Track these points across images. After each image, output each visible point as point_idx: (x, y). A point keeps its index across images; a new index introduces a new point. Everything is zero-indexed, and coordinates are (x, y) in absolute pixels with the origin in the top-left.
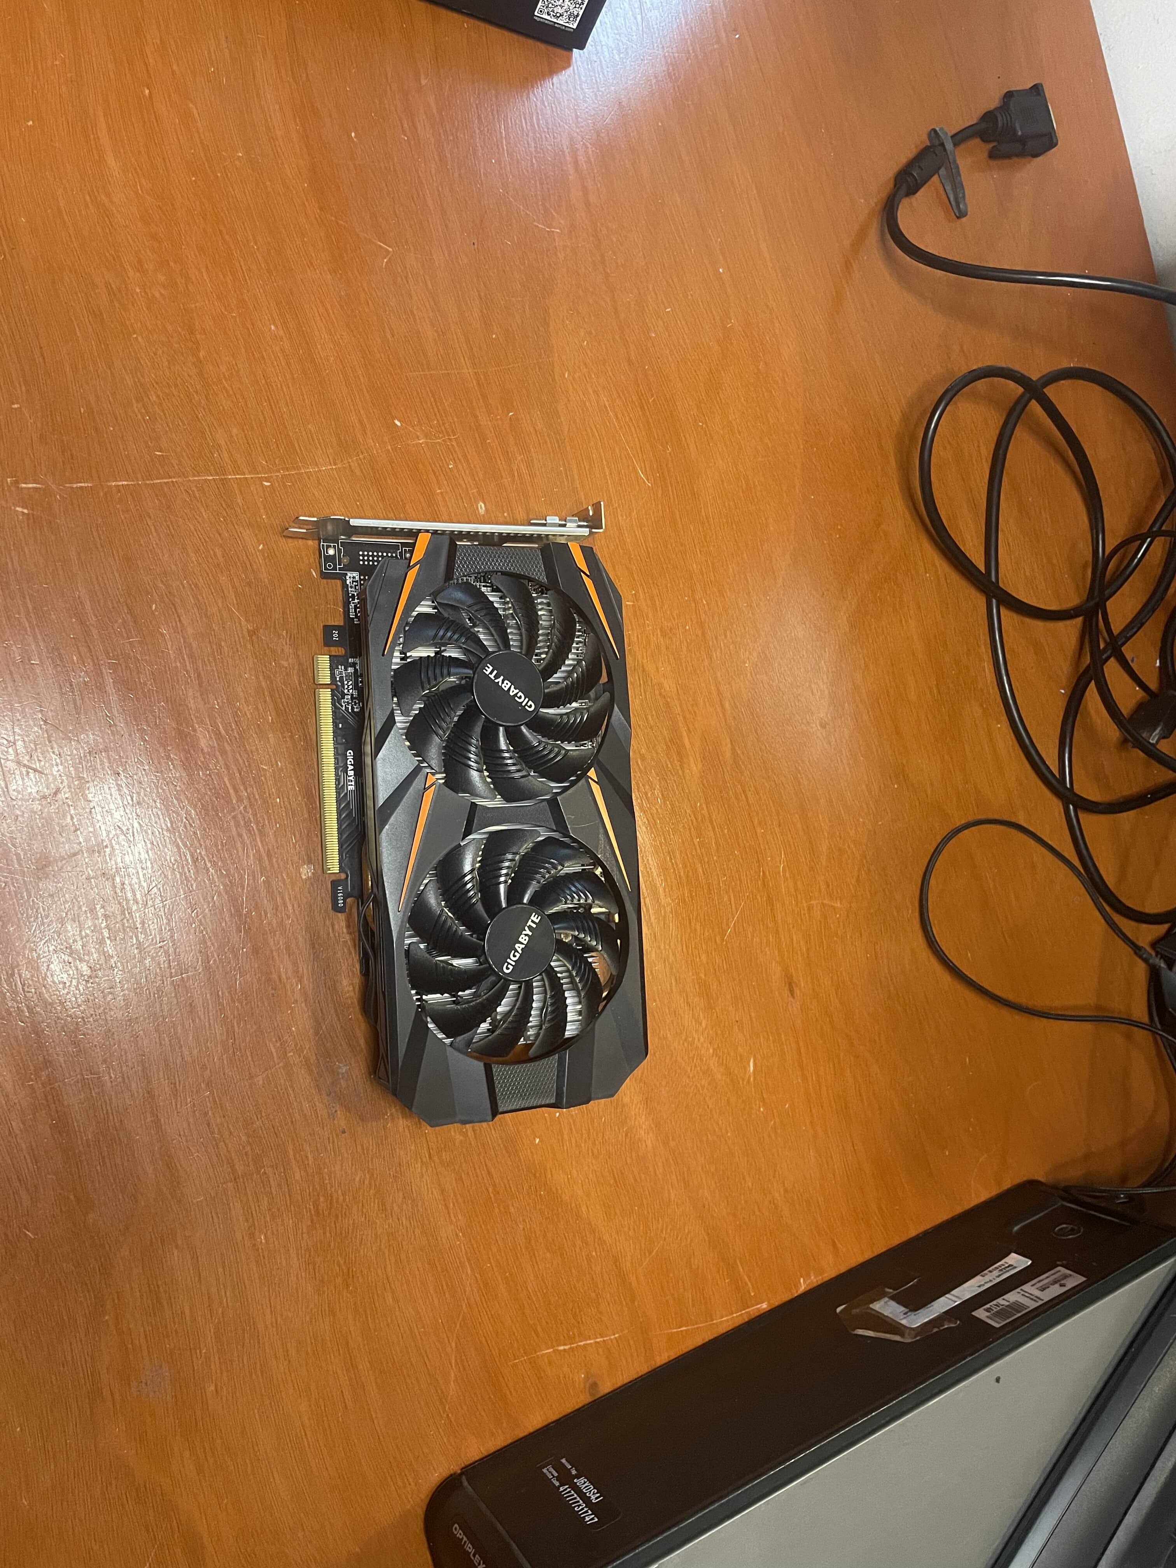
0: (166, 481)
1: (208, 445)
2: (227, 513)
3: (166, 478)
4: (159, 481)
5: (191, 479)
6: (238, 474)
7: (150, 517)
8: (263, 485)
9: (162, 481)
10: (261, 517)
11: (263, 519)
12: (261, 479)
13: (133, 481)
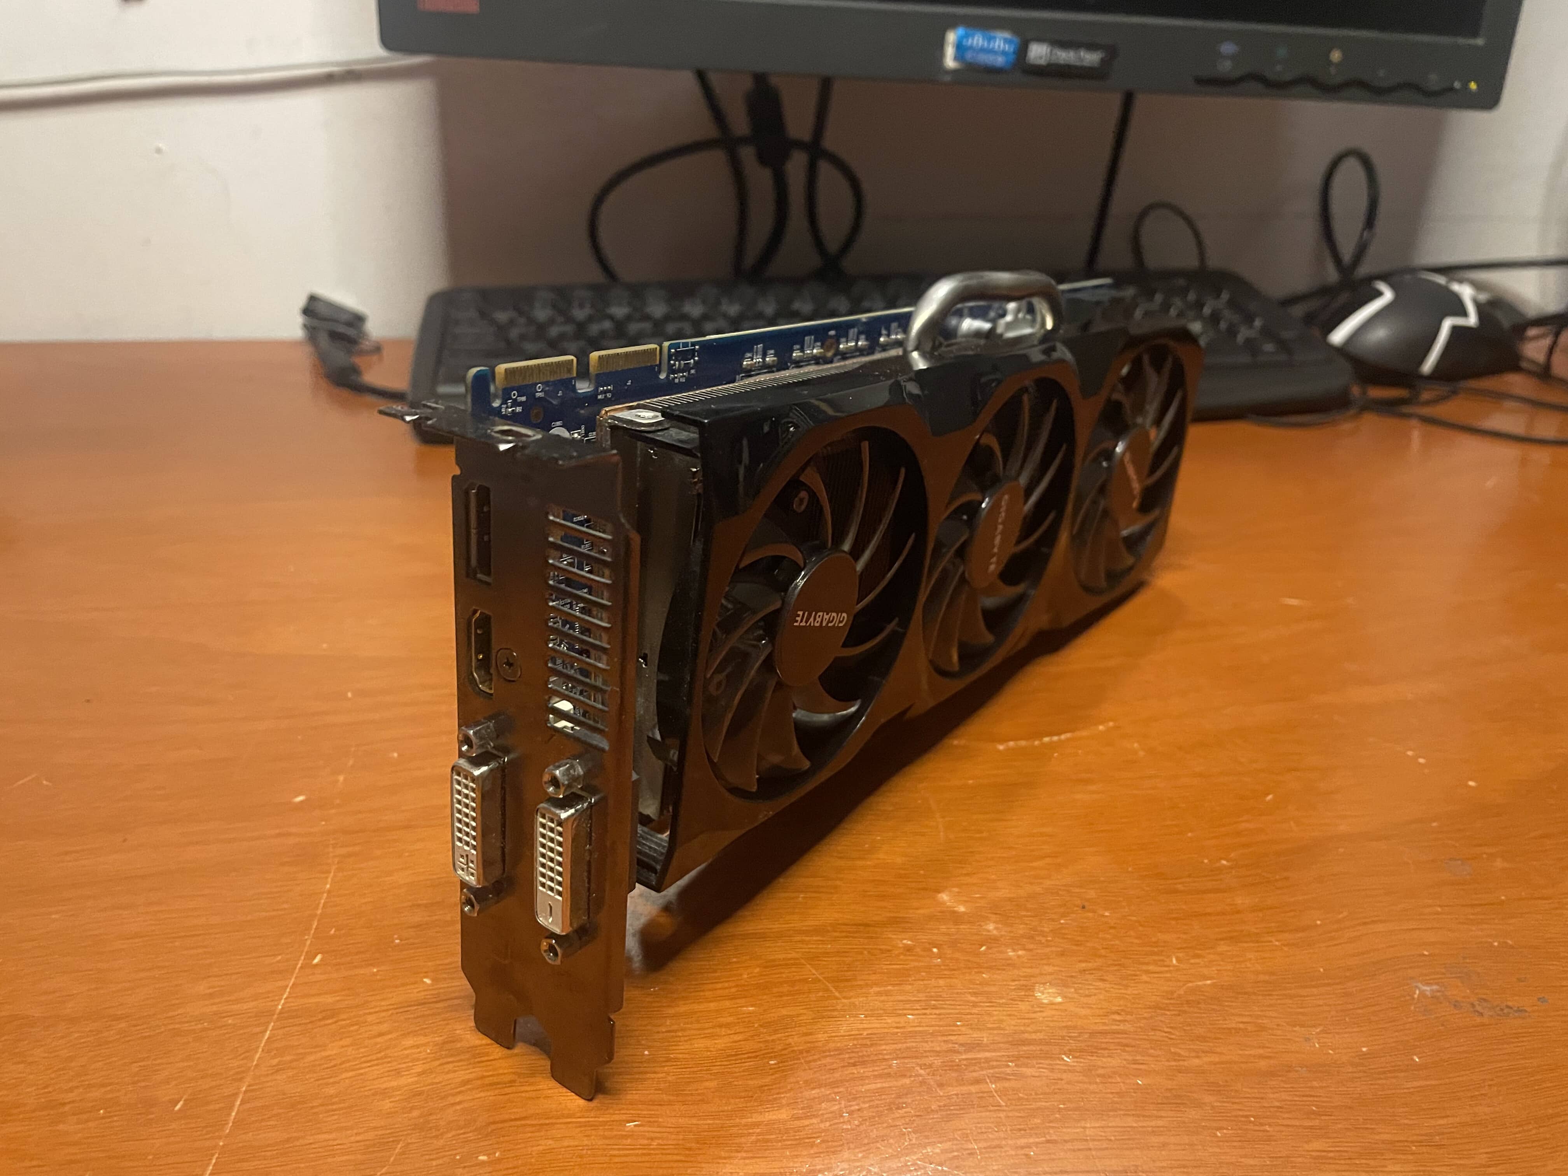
0: (238, 1103)
1: (204, 1030)
2: (344, 1020)
3: (235, 1100)
4: (234, 1114)
5: (255, 1063)
6: (282, 995)
7: (298, 1139)
8: (316, 965)
9: (236, 1110)
10: (374, 974)
11: (378, 971)
12: (307, 966)
13: (213, 1155)
